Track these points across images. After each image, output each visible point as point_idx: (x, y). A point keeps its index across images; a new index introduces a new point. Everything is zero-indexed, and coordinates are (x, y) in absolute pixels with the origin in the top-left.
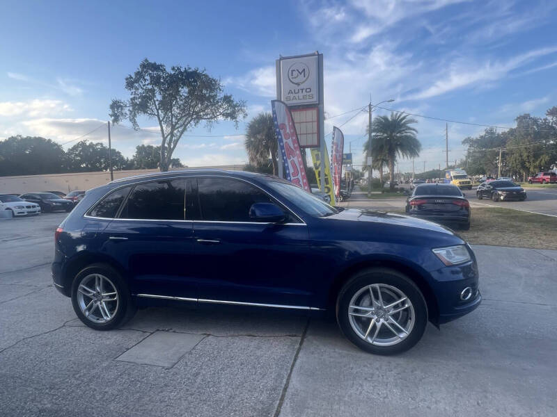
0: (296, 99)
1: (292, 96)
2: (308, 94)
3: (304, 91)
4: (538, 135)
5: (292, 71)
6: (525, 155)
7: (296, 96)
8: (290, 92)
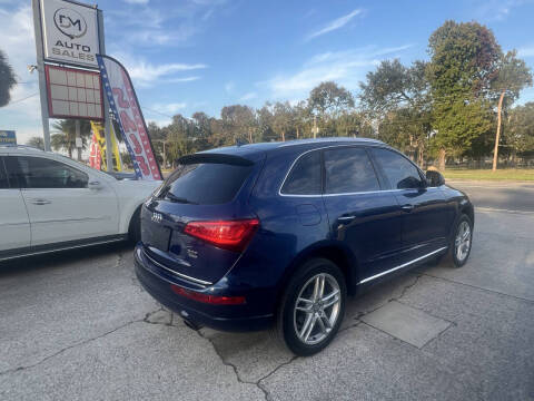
0: (68, 54)
1: (62, 49)
2: (86, 53)
3: (80, 48)
4: (188, 133)
5: (61, 17)
6: (181, 147)
7: (70, 51)
8: (59, 43)
